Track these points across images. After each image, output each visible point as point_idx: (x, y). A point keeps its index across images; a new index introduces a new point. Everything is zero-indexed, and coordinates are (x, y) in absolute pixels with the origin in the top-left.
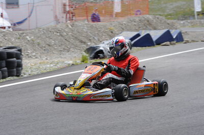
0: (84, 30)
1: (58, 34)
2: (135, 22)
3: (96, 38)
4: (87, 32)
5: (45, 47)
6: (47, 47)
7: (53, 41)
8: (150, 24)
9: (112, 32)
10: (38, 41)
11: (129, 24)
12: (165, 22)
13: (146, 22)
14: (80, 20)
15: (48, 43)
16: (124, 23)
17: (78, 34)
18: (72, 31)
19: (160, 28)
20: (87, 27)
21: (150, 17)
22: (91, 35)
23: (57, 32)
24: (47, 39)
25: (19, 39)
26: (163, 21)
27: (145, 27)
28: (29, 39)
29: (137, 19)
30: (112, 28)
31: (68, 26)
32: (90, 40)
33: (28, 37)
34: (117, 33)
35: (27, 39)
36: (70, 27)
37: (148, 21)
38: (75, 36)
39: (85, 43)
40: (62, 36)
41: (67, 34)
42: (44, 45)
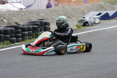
0: (69, 10)
1: (56, 13)
2: (95, 6)
3: (76, 15)
4: (71, 12)
5: (50, 20)
6: (52, 20)
7: (54, 17)
8: (103, 8)
9: (83, 12)
10: (47, 17)
11: (92, 7)
12: (110, 6)
13: (101, 6)
14: (66, 5)
15: (51, 18)
16: (89, 6)
17: (66, 13)
18: (64, 11)
19: (108, 9)
20: (71, 9)
21: (103, 3)
22: (73, 13)
23: (56, 12)
24: (51, 15)
25: (37, 15)
26: (109, 6)
27: (100, 9)
28: (42, 15)
29: (96, 5)
30: (83, 9)
31: (61, 8)
32: (73, 16)
33: (41, 14)
34: (86, 12)
35: (41, 15)
36: (62, 9)
37: (102, 6)
38: (65, 14)
39: (70, 18)
40: (58, 13)
41: (61, 13)
42: (50, 19)
